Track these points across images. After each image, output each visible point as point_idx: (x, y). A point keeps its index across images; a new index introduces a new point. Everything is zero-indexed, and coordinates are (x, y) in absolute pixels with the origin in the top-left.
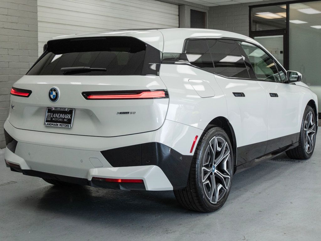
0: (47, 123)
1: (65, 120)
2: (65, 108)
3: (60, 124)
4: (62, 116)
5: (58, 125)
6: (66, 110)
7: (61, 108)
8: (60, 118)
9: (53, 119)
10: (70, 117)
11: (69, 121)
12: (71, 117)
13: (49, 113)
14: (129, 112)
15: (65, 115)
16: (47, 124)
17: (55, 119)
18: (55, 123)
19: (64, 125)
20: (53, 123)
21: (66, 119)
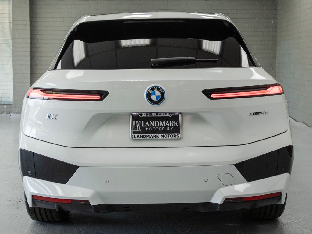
0: (136, 135)
1: (169, 129)
2: (165, 113)
3: (162, 135)
4: (163, 124)
5: (157, 136)
6: (168, 115)
7: (157, 113)
8: (159, 127)
9: (147, 129)
10: (176, 124)
11: (176, 130)
12: (178, 123)
13: (137, 122)
14: (262, 112)
15: (167, 122)
16: (138, 137)
17: (151, 129)
18: (153, 135)
19: (169, 136)
20: (148, 135)
21: (169, 127)
